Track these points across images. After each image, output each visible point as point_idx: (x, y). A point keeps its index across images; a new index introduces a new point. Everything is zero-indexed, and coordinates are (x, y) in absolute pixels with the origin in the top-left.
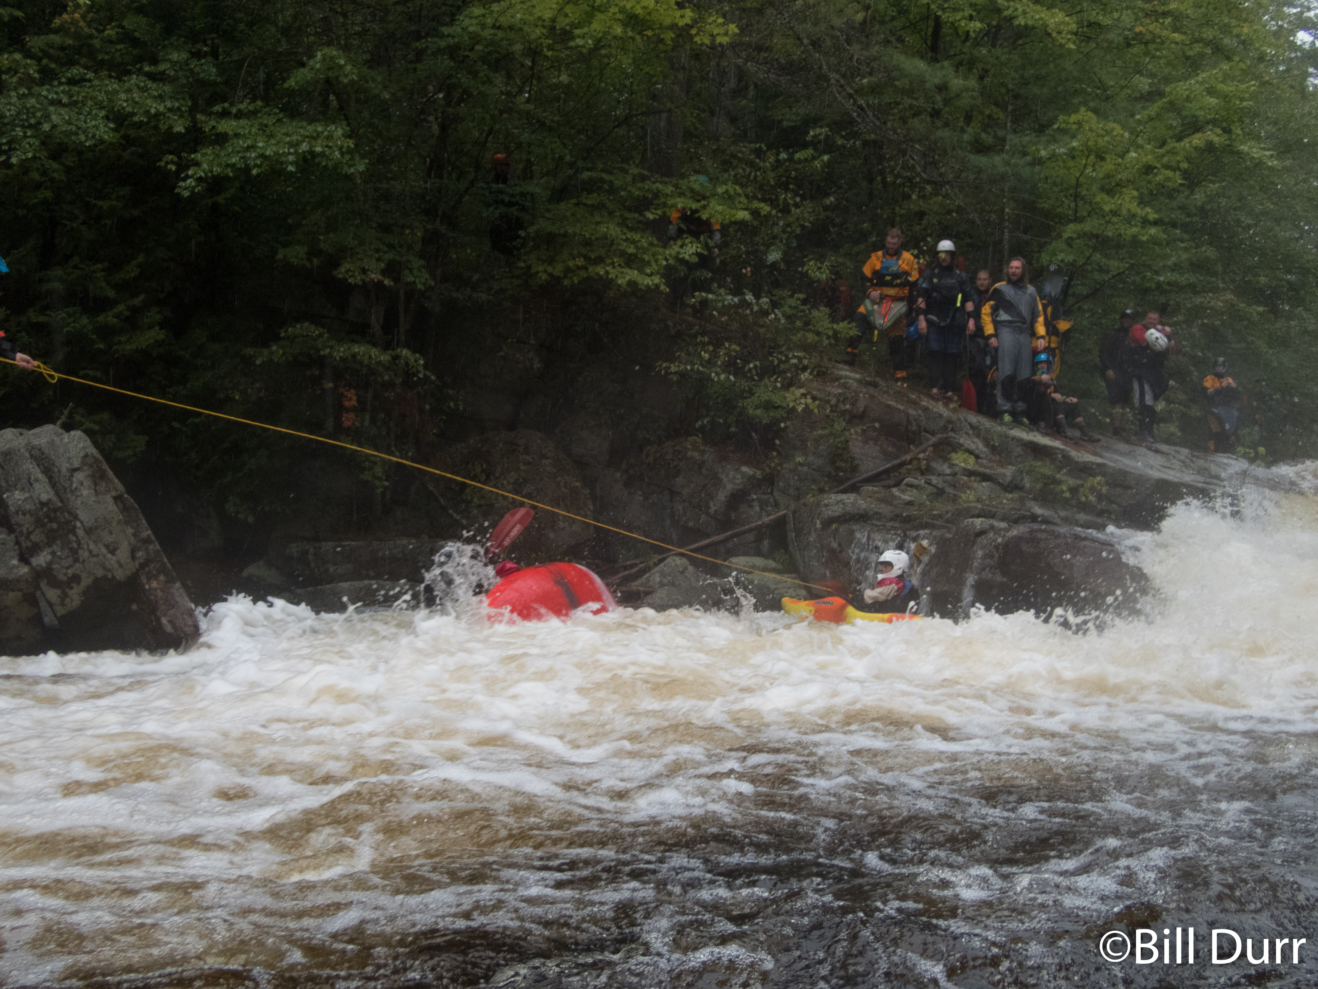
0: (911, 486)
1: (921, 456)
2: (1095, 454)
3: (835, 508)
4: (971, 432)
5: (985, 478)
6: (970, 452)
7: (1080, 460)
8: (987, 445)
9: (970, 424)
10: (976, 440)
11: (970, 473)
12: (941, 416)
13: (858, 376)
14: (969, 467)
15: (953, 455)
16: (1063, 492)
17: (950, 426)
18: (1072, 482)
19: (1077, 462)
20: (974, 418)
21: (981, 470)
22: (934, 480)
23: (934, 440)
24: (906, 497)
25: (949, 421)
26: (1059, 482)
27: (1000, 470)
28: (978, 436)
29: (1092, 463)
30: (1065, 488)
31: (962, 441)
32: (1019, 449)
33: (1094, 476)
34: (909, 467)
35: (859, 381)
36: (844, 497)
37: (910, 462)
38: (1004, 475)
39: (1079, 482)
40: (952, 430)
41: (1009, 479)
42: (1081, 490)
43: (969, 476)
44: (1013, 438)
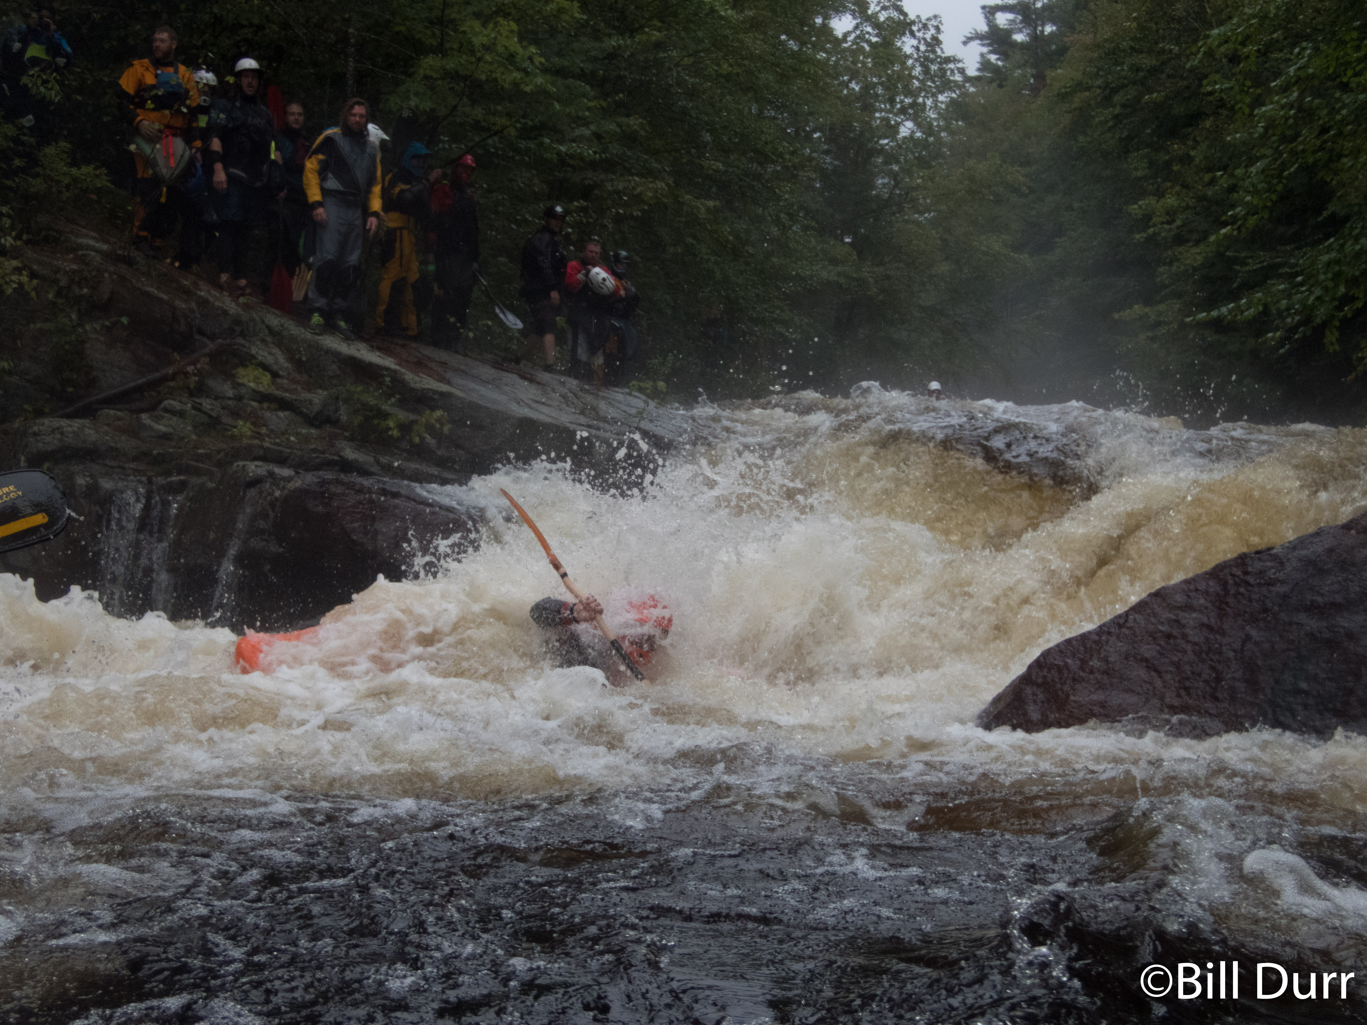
0: (173, 412)
1: (190, 369)
2: (442, 380)
3: (48, 439)
4: (269, 339)
5: (283, 405)
6: (265, 367)
7: (417, 386)
8: (291, 359)
9: (268, 327)
10: (276, 351)
11: (263, 398)
12: (225, 313)
13: (105, 247)
14: (261, 389)
15: (241, 371)
16: (390, 429)
17: (238, 329)
18: (402, 415)
19: (413, 390)
20: (274, 320)
21: (277, 393)
22: (207, 404)
23: (211, 346)
24: (161, 428)
25: (237, 321)
26: (385, 416)
27: (306, 395)
28: (279, 345)
29: (435, 392)
30: (391, 424)
31: (253, 351)
32: (334, 367)
33: (433, 409)
34: (172, 384)
35: (105, 255)
36: (64, 422)
37: (173, 377)
38: (311, 403)
39: (412, 417)
40: (242, 334)
41: (316, 408)
42: (415, 427)
43: (260, 402)
44: (328, 352)
